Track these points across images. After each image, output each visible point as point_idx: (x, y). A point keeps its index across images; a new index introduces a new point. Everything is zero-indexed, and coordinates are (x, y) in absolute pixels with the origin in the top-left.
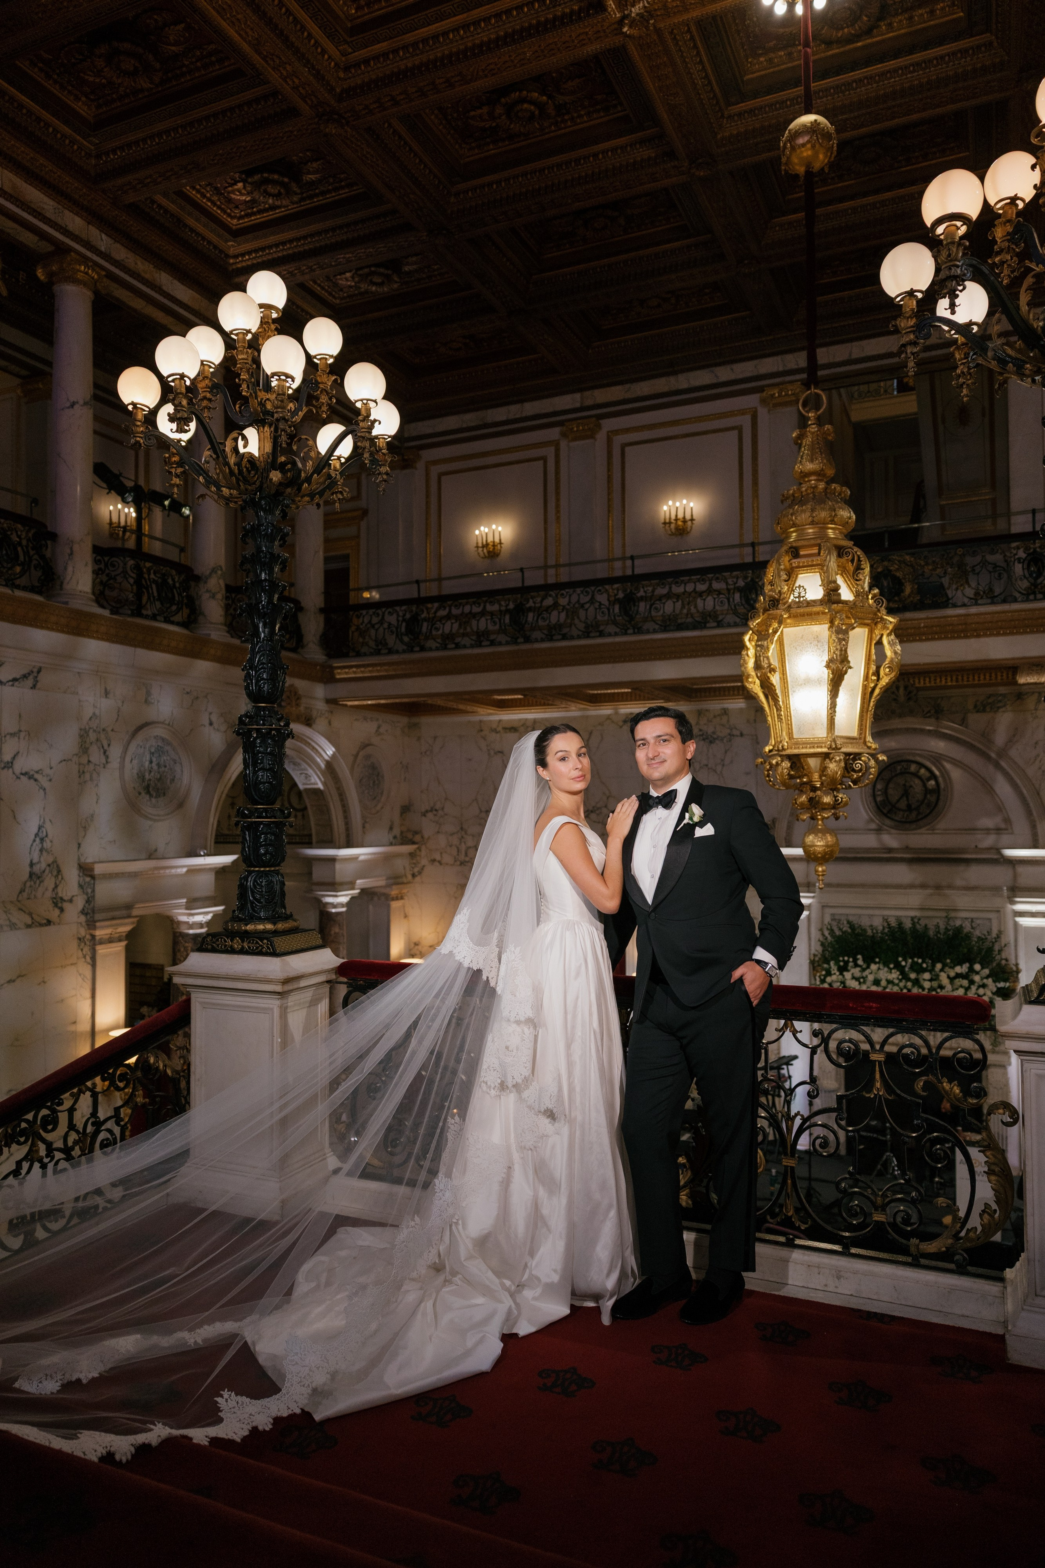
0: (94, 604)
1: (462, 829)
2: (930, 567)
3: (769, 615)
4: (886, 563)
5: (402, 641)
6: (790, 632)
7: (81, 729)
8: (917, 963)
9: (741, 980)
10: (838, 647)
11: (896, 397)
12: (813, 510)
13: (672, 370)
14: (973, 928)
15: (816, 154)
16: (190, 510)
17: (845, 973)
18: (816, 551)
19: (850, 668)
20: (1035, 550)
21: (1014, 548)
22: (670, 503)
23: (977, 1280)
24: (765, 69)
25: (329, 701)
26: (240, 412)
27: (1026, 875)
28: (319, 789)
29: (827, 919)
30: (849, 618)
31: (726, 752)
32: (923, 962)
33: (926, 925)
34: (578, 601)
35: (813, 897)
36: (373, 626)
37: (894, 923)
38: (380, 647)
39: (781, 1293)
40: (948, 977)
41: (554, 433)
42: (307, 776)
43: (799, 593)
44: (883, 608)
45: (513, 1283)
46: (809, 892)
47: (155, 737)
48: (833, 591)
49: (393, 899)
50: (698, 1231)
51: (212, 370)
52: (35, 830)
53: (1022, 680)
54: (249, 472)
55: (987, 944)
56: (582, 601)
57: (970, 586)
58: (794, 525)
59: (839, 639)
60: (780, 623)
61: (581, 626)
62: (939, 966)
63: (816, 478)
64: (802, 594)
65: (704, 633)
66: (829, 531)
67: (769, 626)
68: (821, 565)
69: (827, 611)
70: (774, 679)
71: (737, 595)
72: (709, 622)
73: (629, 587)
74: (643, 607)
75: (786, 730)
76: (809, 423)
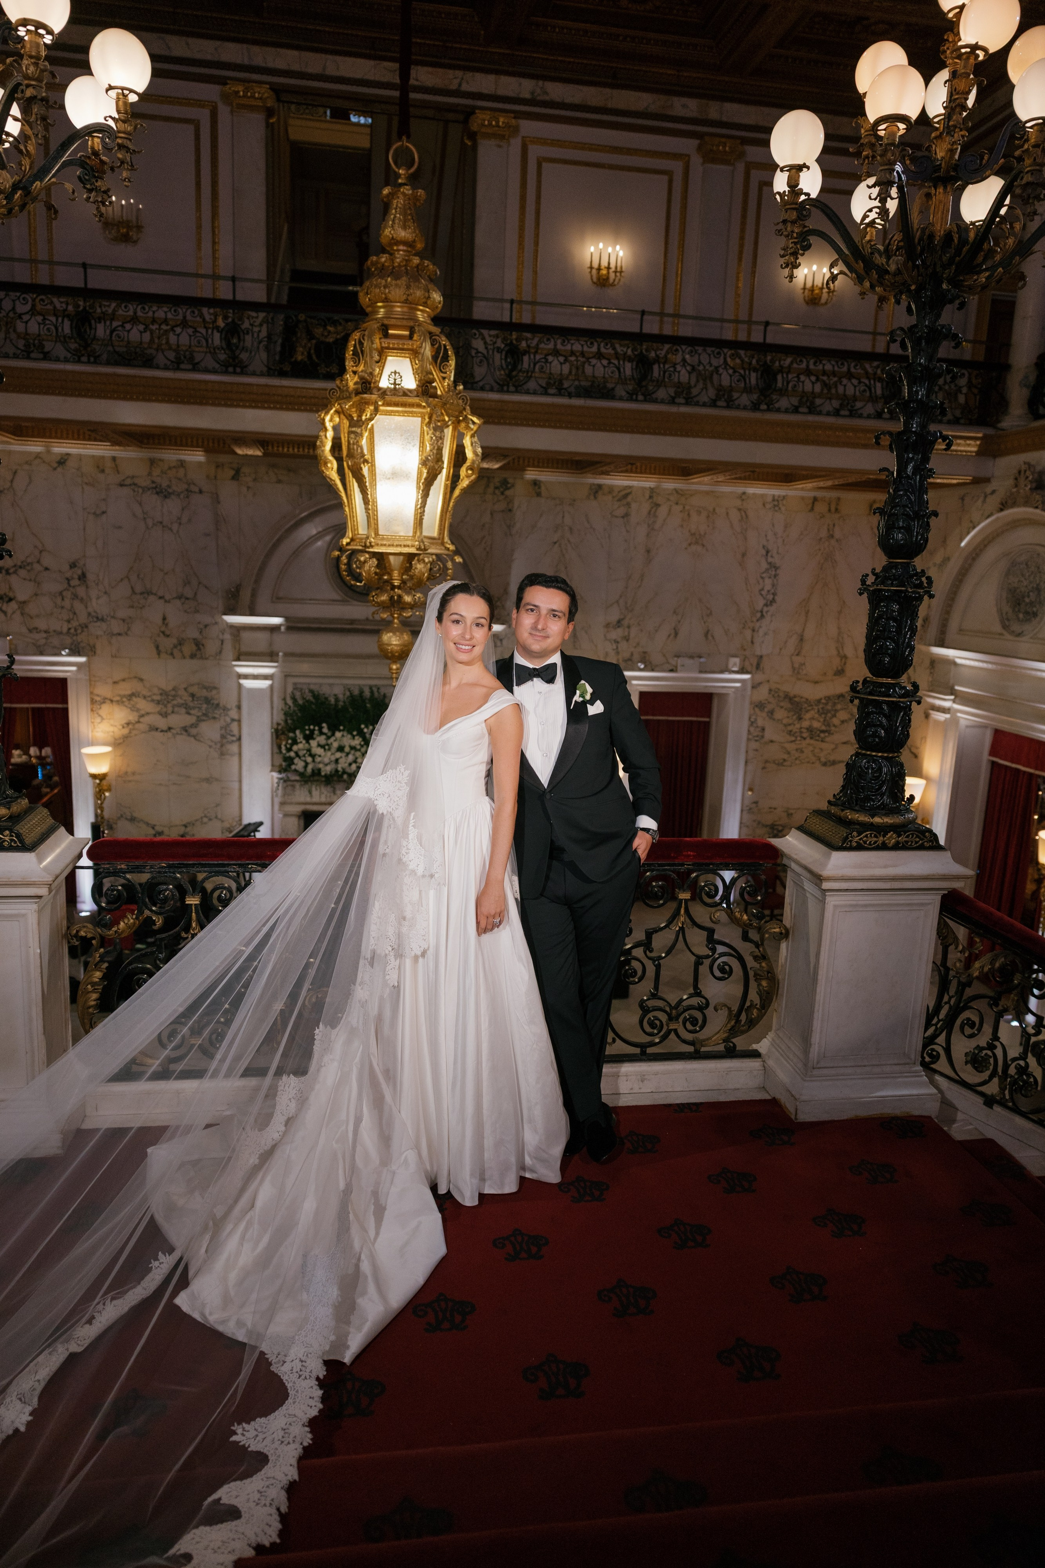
6: (380, 420)
9: (636, 850)
10: (436, 445)
17: (311, 742)
18: (407, 333)
19: (441, 469)
21: (493, 336)
29: (290, 690)
31: (183, 510)
34: (14, 309)
35: (276, 667)
37: (356, 692)
43: (395, 380)
44: (468, 407)
46: (272, 661)
48: (428, 382)
56: (19, 310)
58: (386, 300)
59: (436, 437)
60: (376, 410)
63: (405, 248)
64: (398, 382)
65: (180, 375)
66: (419, 313)
67: (361, 412)
68: (412, 350)
69: (424, 404)
70: (365, 470)
71: (217, 336)
72: (183, 362)
73: (81, 303)
74: (101, 331)
75: (373, 525)
76: (400, 181)
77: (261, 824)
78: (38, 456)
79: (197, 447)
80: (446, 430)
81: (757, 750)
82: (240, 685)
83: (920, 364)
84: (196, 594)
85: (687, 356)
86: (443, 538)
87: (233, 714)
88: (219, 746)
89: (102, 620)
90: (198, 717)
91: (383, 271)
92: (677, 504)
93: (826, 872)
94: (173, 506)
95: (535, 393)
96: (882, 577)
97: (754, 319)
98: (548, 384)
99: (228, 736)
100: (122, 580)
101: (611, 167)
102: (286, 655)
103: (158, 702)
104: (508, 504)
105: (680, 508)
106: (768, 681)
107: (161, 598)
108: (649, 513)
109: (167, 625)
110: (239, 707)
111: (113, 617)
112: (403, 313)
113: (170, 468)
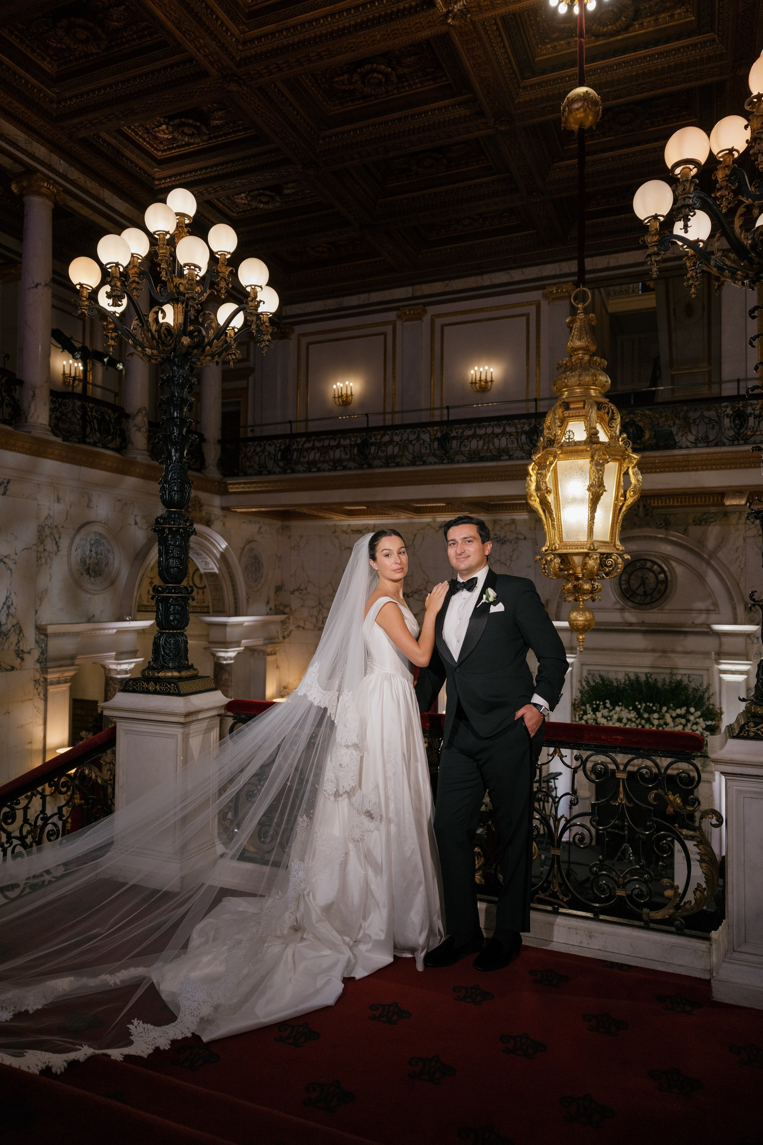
0: (51, 434)
1: (320, 604)
2: (664, 419)
3: (547, 451)
4: (632, 416)
5: (278, 465)
6: (562, 464)
7: (39, 526)
8: (649, 706)
9: (522, 718)
10: (597, 476)
11: (641, 295)
12: (580, 376)
13: (480, 271)
14: (689, 681)
15: (587, 116)
16: (123, 366)
17: (597, 713)
18: (582, 406)
19: (605, 491)
20: (739, 408)
21: (724, 407)
22: (476, 368)
23: (691, 939)
24: (551, 54)
25: (223, 508)
26: (160, 293)
27: (728, 644)
28: (215, 573)
29: (585, 674)
30: (605, 455)
31: (513, 551)
32: (654, 705)
33: (656, 679)
34: (408, 438)
35: (575, 657)
36: (257, 454)
38: (262, 469)
39: (549, 948)
40: (671, 717)
41: (392, 316)
42: (207, 563)
43: (569, 436)
44: (629, 448)
45: (351, 939)
47: (94, 533)
48: (593, 434)
49: (268, 655)
50: (488, 901)
51: (139, 261)
52: (4, 600)
54: (166, 337)
55: (700, 693)
56: (410, 439)
57: (691, 433)
58: (566, 386)
59: (597, 470)
60: (555, 457)
61: (410, 457)
62: (665, 709)
63: (581, 352)
64: (572, 437)
65: (500, 463)
66: (592, 391)
67: (546, 459)
68: (585, 415)
69: (590, 450)
72: (503, 455)
73: (445, 429)
74: (455, 444)
76: (579, 312)
77: (560, 774)
78: (428, 524)
79: (523, 509)
80: (607, 465)
86: (615, 542)
112: (580, 393)
113: (506, 525)
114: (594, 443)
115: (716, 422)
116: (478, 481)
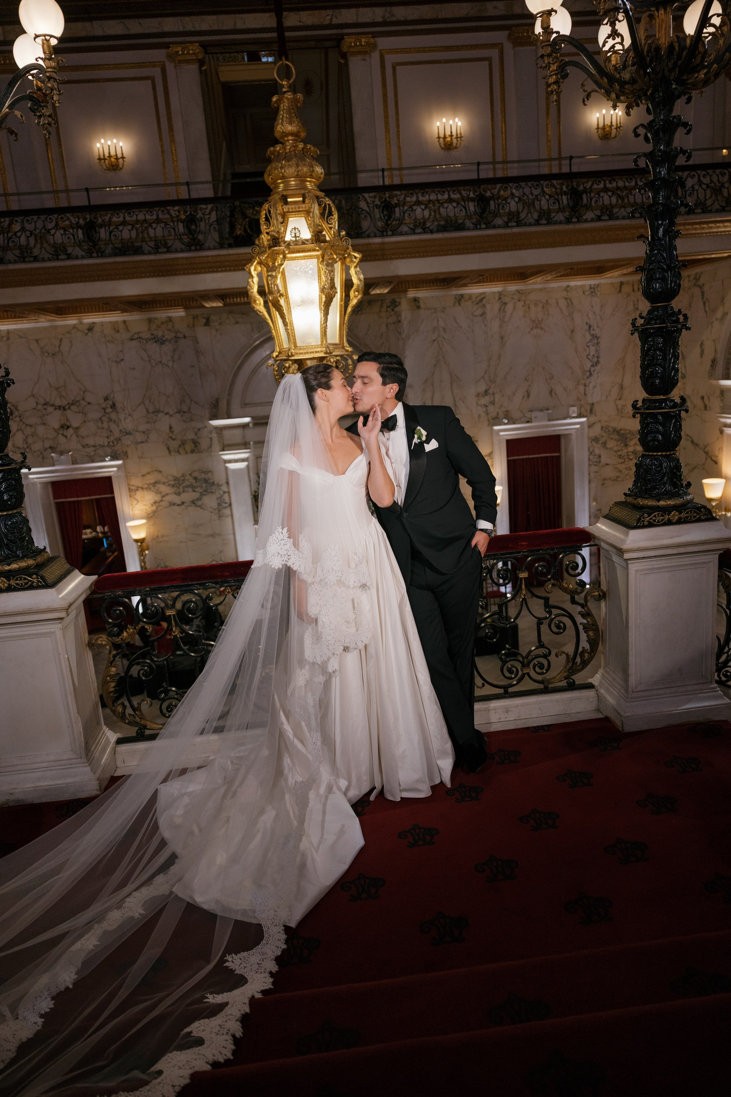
3: (274, 250)
6: (289, 265)
9: (476, 545)
10: (329, 277)
12: (297, 165)
18: (301, 199)
19: (335, 293)
21: (372, 197)
22: (103, 141)
31: (174, 351)
34: (44, 227)
35: (249, 452)
43: (295, 234)
44: (350, 247)
46: (246, 449)
48: (319, 232)
53: (373, 292)
56: (47, 228)
58: (283, 177)
59: (329, 271)
60: (285, 257)
61: (51, 250)
63: (293, 138)
64: (297, 235)
65: (159, 257)
66: (308, 183)
67: (274, 260)
68: (305, 211)
69: (317, 248)
70: (282, 301)
71: (181, 225)
72: (160, 248)
73: (88, 216)
74: (103, 233)
75: (292, 340)
76: (284, 90)
78: (74, 327)
79: (179, 306)
80: (335, 265)
81: (596, 472)
82: (226, 468)
83: (660, 150)
84: (189, 409)
85: (514, 191)
86: (343, 344)
87: (224, 488)
88: (217, 511)
89: (130, 434)
90: (201, 493)
91: (279, 157)
92: (519, 300)
93: (625, 547)
94: (167, 348)
95: (406, 234)
96: (649, 319)
97: (563, 156)
98: (415, 226)
99: (223, 504)
100: (139, 405)
101: (447, 61)
102: (255, 443)
103: (173, 486)
104: (398, 317)
105: (522, 303)
106: (600, 421)
107: (166, 414)
108: (500, 310)
109: (173, 432)
110: (228, 483)
111: (137, 431)
112: (296, 185)
113: (162, 323)
114: (322, 242)
115: (368, 213)
116: (137, 277)
